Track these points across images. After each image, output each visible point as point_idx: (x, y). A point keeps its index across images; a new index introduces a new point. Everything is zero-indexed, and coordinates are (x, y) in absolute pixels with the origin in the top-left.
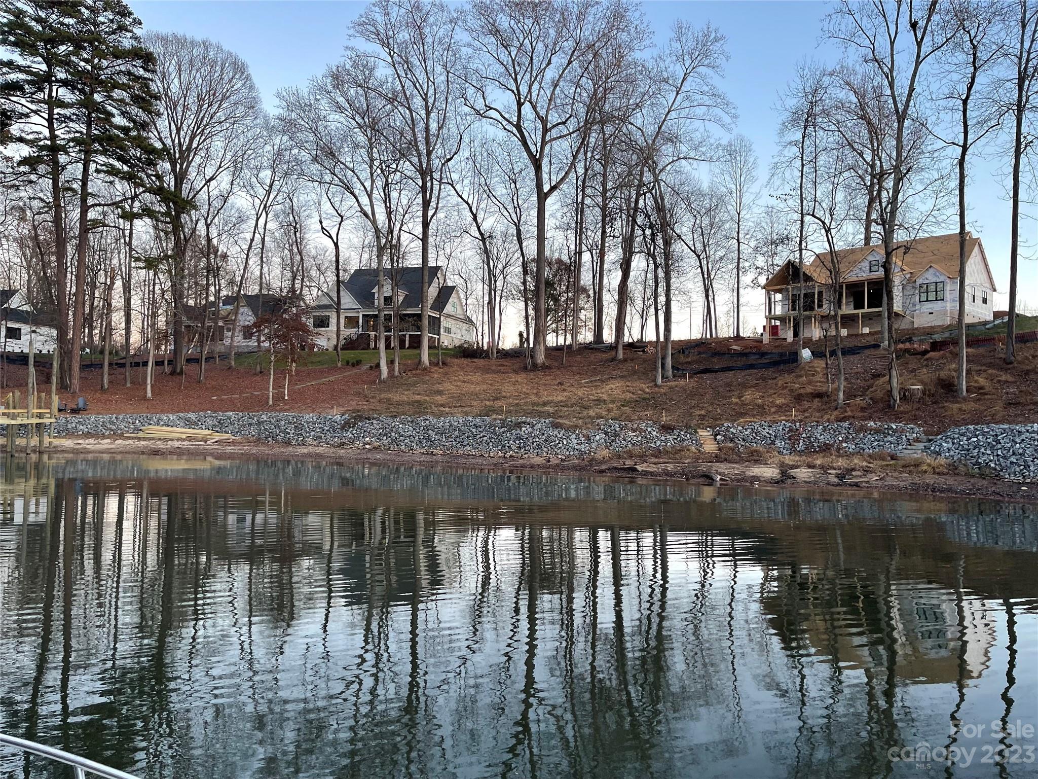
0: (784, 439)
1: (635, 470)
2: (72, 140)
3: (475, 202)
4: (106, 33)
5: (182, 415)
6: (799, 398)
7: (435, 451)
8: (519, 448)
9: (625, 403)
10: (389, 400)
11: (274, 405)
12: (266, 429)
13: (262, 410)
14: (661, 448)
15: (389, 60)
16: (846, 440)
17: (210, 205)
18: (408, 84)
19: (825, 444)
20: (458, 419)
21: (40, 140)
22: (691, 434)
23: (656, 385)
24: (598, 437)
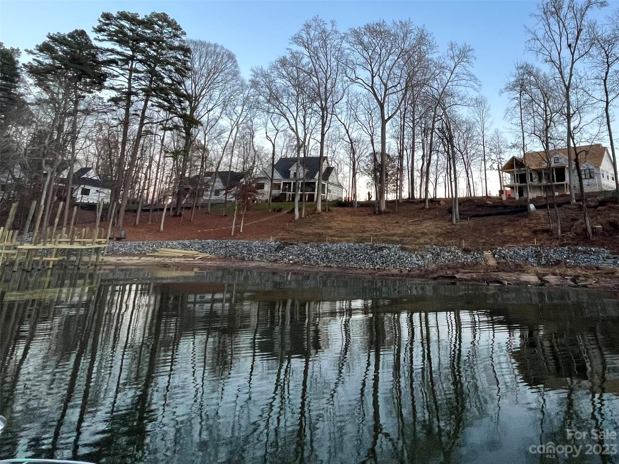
0: (532, 257)
1: (455, 277)
2: (141, 89)
3: (348, 123)
4: (166, 38)
5: (181, 241)
6: (535, 232)
7: (332, 265)
8: (383, 263)
9: (439, 235)
10: (301, 232)
11: (234, 235)
12: (230, 251)
13: (228, 239)
14: (465, 263)
15: (309, 55)
16: (568, 257)
17: (208, 124)
18: (317, 66)
19: (557, 260)
20: (345, 245)
21: (123, 89)
22: (480, 254)
23: (453, 224)
24: (428, 256)
